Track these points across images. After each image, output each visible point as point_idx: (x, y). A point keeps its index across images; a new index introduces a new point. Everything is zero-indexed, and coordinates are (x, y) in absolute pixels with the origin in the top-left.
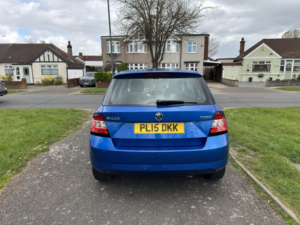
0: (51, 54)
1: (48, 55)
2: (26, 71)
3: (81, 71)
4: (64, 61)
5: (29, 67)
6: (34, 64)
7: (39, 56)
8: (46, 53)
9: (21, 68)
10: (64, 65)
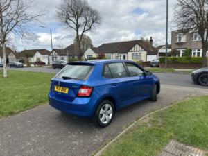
0: (138, 46)
1: (137, 47)
2: (124, 57)
3: (155, 56)
4: (145, 50)
5: (126, 54)
6: (129, 53)
7: (131, 48)
8: (136, 46)
9: (122, 55)
10: (145, 53)
